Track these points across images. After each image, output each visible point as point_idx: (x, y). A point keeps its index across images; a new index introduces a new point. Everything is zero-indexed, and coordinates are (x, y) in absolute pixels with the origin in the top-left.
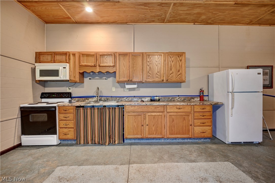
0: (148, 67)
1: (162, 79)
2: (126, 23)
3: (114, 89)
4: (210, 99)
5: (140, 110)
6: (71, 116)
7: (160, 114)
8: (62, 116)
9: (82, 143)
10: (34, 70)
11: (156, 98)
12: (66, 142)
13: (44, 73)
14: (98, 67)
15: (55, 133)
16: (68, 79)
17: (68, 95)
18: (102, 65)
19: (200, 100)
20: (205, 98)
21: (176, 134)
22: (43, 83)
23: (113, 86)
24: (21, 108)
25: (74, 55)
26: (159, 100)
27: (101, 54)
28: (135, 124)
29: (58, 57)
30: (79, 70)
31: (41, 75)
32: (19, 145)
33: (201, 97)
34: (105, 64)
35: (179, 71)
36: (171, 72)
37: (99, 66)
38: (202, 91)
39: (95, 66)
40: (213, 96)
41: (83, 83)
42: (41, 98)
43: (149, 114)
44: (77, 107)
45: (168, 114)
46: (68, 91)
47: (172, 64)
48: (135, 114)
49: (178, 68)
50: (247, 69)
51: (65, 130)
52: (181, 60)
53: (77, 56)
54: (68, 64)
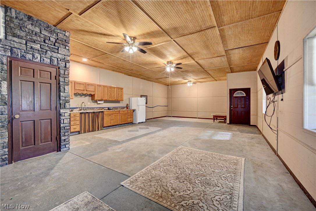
0: (110, 93)
1: (115, 99)
3: (89, 103)
4: (130, 108)
5: (110, 113)
6: (78, 118)
7: (118, 114)
9: (83, 133)
12: (74, 134)
14: (85, 91)
18: (88, 90)
19: (127, 109)
20: (129, 108)
21: (123, 122)
23: (89, 101)
27: (88, 84)
28: (108, 120)
30: (74, 91)
33: (127, 108)
34: (90, 90)
35: (121, 96)
36: (118, 96)
37: (87, 90)
38: (127, 105)
39: (84, 90)
40: (131, 107)
43: (114, 115)
44: (80, 113)
45: (120, 114)
47: (119, 93)
48: (108, 115)
50: (141, 97)
51: (75, 127)
52: (122, 91)
53: (73, 83)
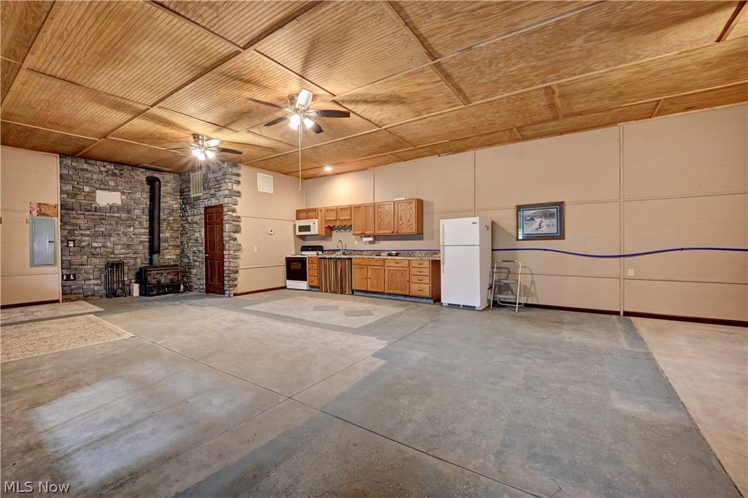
0: (379, 218)
1: (393, 230)
2: (366, 169)
5: (364, 263)
6: (316, 266)
8: (310, 265)
9: (323, 290)
10: (295, 226)
11: (393, 252)
12: (313, 289)
13: (302, 228)
14: (338, 221)
15: (306, 280)
16: (317, 233)
17: (320, 248)
18: (341, 218)
21: (395, 290)
22: (303, 238)
23: (356, 239)
24: (287, 258)
25: (321, 210)
26: (397, 255)
27: (340, 208)
28: (360, 277)
29: (311, 214)
30: (326, 225)
31: (300, 231)
32: (285, 287)
34: (343, 218)
35: (409, 221)
36: (401, 223)
39: (336, 220)
41: (331, 236)
42: (302, 251)
43: (371, 267)
44: (320, 258)
45: (387, 269)
46: (321, 244)
47: (403, 213)
48: (360, 267)
49: (408, 218)
51: (312, 278)
52: (411, 208)
53: (323, 211)
54: (317, 220)
